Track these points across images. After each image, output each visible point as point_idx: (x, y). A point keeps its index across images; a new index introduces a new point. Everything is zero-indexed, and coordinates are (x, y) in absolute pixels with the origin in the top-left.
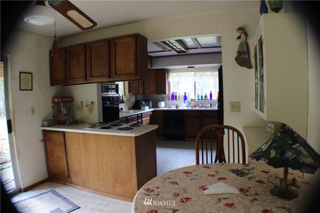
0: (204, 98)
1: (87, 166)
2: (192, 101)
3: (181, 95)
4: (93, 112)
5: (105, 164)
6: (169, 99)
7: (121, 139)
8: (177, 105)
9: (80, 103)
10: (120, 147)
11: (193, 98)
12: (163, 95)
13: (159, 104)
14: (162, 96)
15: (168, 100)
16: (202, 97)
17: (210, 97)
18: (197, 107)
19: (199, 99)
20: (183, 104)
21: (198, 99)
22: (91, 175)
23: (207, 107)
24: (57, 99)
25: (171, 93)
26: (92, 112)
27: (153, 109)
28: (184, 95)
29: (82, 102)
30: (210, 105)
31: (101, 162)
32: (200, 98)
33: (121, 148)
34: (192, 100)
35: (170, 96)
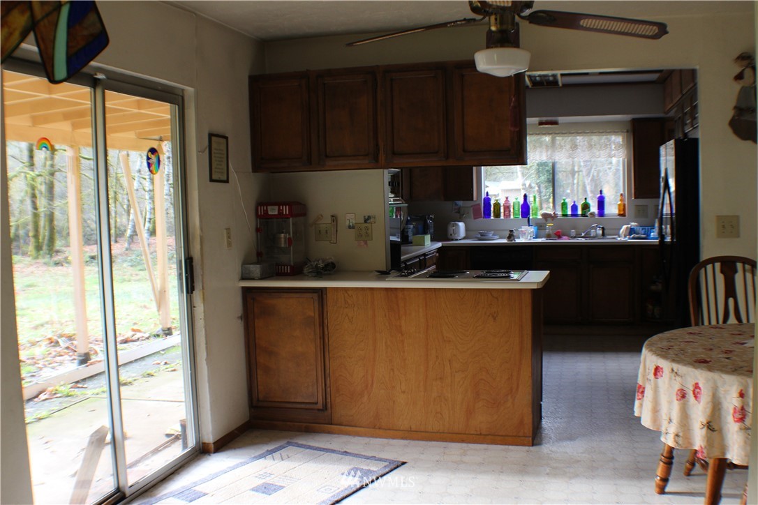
0: (580, 212)
1: (393, 370)
2: (546, 220)
3: (512, 201)
4: (368, 242)
5: (450, 361)
6: (477, 216)
7: (497, 298)
8: (511, 231)
9: (328, 220)
10: (493, 316)
11: (550, 212)
12: (460, 203)
13: (451, 229)
14: (456, 204)
15: (474, 215)
16: (574, 208)
17: (599, 209)
18: (564, 237)
19: (566, 215)
20: (525, 228)
21: (564, 215)
22: (404, 392)
23: (594, 237)
24: (276, 208)
25: (484, 196)
26: (366, 243)
27: (439, 245)
28: (522, 201)
29: (334, 218)
30: (601, 232)
31: (437, 357)
32: (569, 212)
33: (495, 319)
34: (546, 216)
35: (479, 205)
